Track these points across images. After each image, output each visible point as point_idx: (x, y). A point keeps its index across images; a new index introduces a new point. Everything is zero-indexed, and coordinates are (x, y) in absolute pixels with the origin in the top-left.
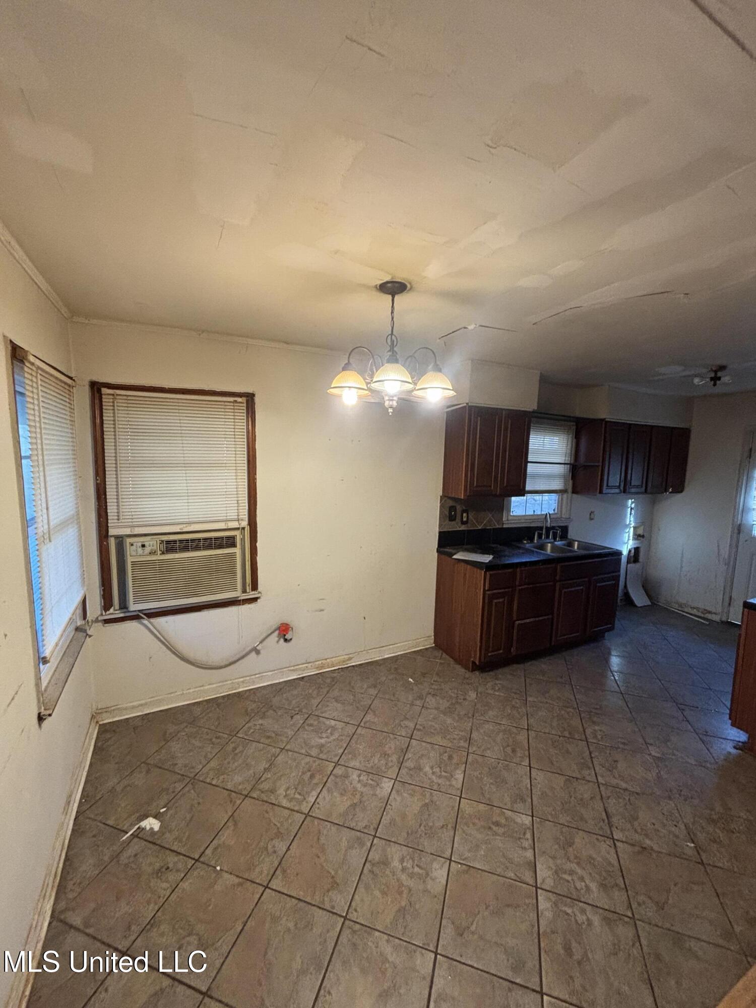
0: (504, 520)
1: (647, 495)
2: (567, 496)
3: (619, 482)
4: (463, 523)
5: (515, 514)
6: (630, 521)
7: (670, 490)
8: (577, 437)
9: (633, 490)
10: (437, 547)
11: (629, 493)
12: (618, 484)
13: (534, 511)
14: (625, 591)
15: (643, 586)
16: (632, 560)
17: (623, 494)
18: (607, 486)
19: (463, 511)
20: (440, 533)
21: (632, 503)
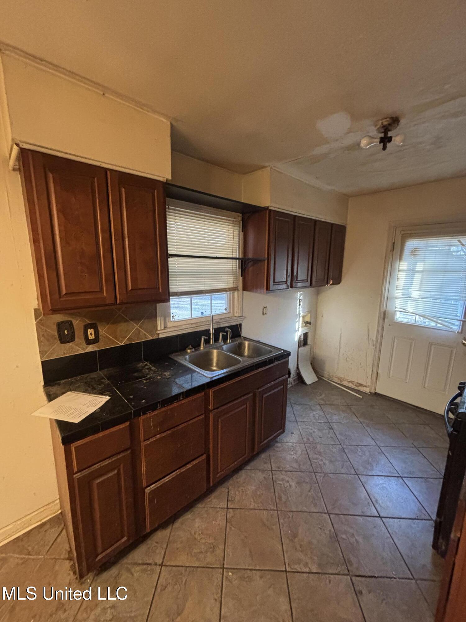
0: (159, 328)
1: (313, 289)
2: (238, 294)
3: (285, 278)
4: (89, 342)
5: (176, 318)
6: (299, 311)
7: (331, 282)
8: (244, 229)
9: (300, 285)
10: (42, 383)
11: (295, 287)
12: (285, 280)
13: (202, 313)
14: (298, 372)
15: (311, 364)
16: (302, 344)
17: (290, 289)
18: (274, 282)
19: (87, 327)
20: (43, 363)
21: (301, 295)
